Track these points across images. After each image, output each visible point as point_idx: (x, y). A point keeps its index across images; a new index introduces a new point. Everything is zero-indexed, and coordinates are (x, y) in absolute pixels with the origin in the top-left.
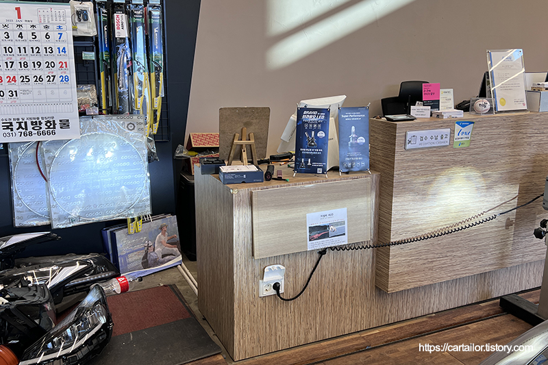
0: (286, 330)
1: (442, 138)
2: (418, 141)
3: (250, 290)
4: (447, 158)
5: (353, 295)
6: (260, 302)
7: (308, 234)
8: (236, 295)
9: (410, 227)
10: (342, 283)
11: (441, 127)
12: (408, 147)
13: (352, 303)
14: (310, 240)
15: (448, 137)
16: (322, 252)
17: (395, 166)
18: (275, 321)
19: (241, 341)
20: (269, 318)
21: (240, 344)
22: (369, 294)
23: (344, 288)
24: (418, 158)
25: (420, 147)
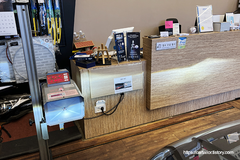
0: (107, 126)
1: (173, 45)
2: (162, 46)
3: (91, 109)
4: (175, 53)
5: (136, 111)
7: (115, 87)
9: (159, 83)
10: (131, 106)
11: (172, 40)
12: (157, 49)
13: (136, 114)
14: (116, 90)
15: (175, 44)
16: (122, 94)
17: (152, 57)
18: (102, 122)
19: (88, 131)
20: (100, 121)
21: (87, 132)
22: (143, 110)
23: (132, 108)
24: (162, 54)
25: (163, 49)
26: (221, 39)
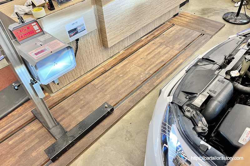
0: (71, 75)
5: (95, 52)
7: (68, 34)
9: (112, 18)
13: (95, 55)
14: (70, 37)
16: (77, 40)
22: (101, 49)
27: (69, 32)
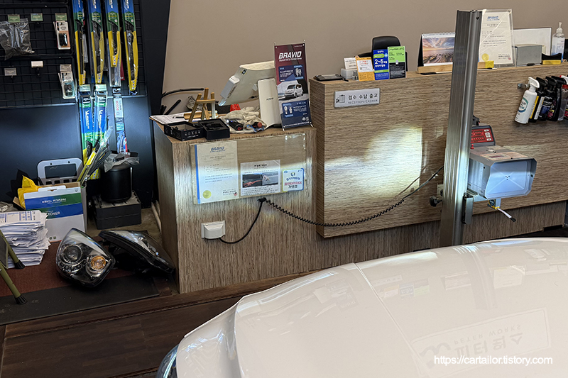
0: (229, 269)
1: (371, 97)
2: (347, 100)
3: (193, 231)
4: (379, 115)
5: (294, 239)
6: (203, 243)
7: (242, 181)
8: (180, 236)
10: (282, 228)
11: (370, 87)
12: (337, 105)
13: (294, 246)
14: (244, 187)
15: (378, 96)
16: (262, 200)
17: (325, 123)
18: (218, 260)
19: (186, 277)
20: (212, 257)
21: (185, 279)
22: (310, 239)
23: (285, 233)
24: (348, 115)
25: (350, 105)
26: (489, 87)
27: (245, 177)
